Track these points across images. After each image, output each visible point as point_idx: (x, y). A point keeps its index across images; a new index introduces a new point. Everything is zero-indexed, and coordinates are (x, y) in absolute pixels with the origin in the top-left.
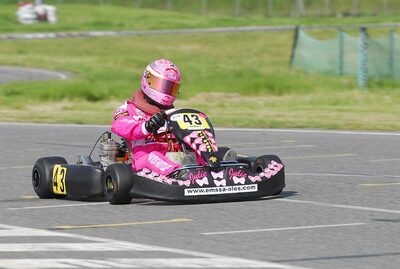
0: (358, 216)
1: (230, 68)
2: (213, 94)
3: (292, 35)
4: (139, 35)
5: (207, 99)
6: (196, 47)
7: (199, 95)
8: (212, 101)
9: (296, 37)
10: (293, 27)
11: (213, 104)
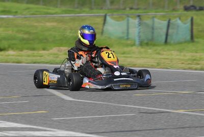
0: (132, 110)
1: (71, 35)
2: (62, 48)
3: (103, 18)
4: (25, 18)
5: (58, 51)
6: (54, 24)
7: (54, 48)
8: (61, 52)
9: (105, 20)
10: (104, 14)
11: (61, 53)
